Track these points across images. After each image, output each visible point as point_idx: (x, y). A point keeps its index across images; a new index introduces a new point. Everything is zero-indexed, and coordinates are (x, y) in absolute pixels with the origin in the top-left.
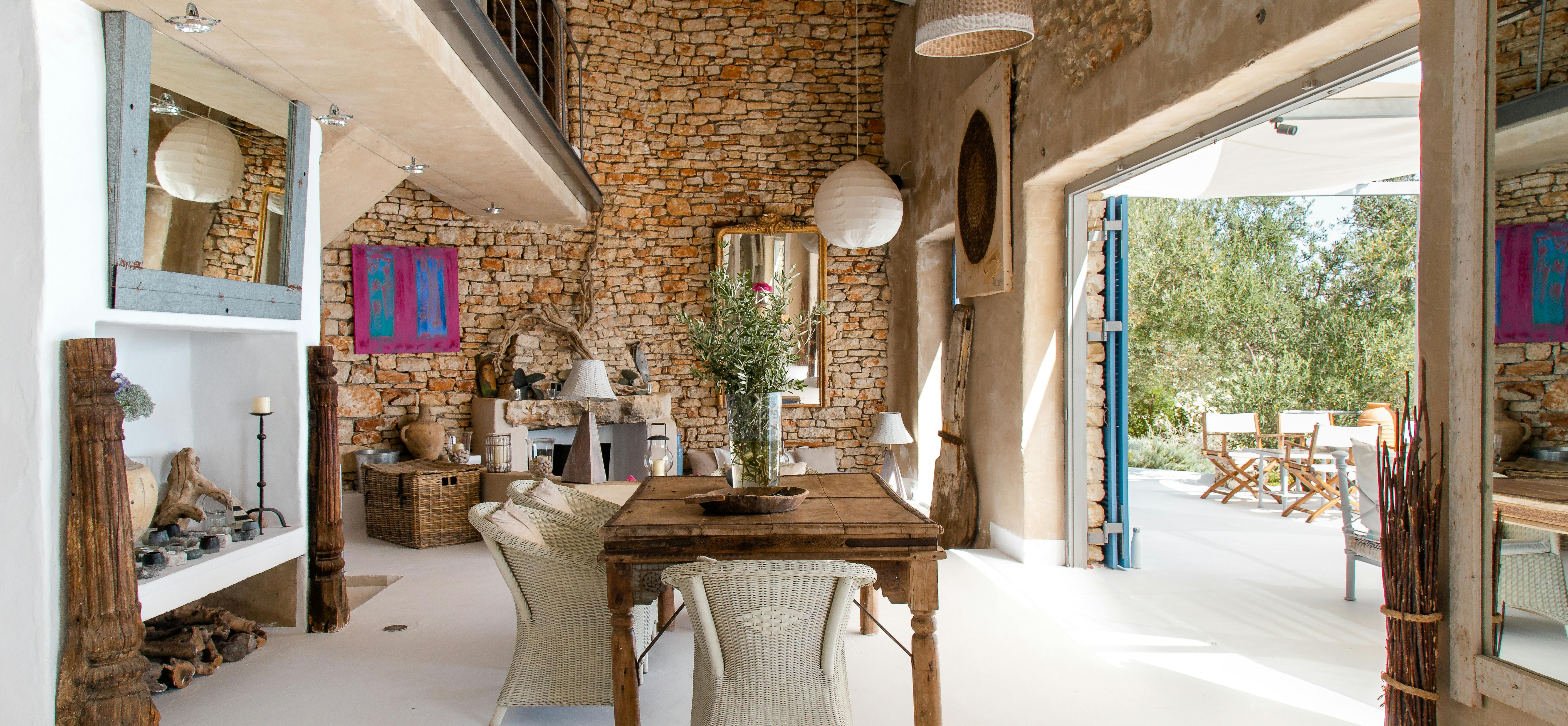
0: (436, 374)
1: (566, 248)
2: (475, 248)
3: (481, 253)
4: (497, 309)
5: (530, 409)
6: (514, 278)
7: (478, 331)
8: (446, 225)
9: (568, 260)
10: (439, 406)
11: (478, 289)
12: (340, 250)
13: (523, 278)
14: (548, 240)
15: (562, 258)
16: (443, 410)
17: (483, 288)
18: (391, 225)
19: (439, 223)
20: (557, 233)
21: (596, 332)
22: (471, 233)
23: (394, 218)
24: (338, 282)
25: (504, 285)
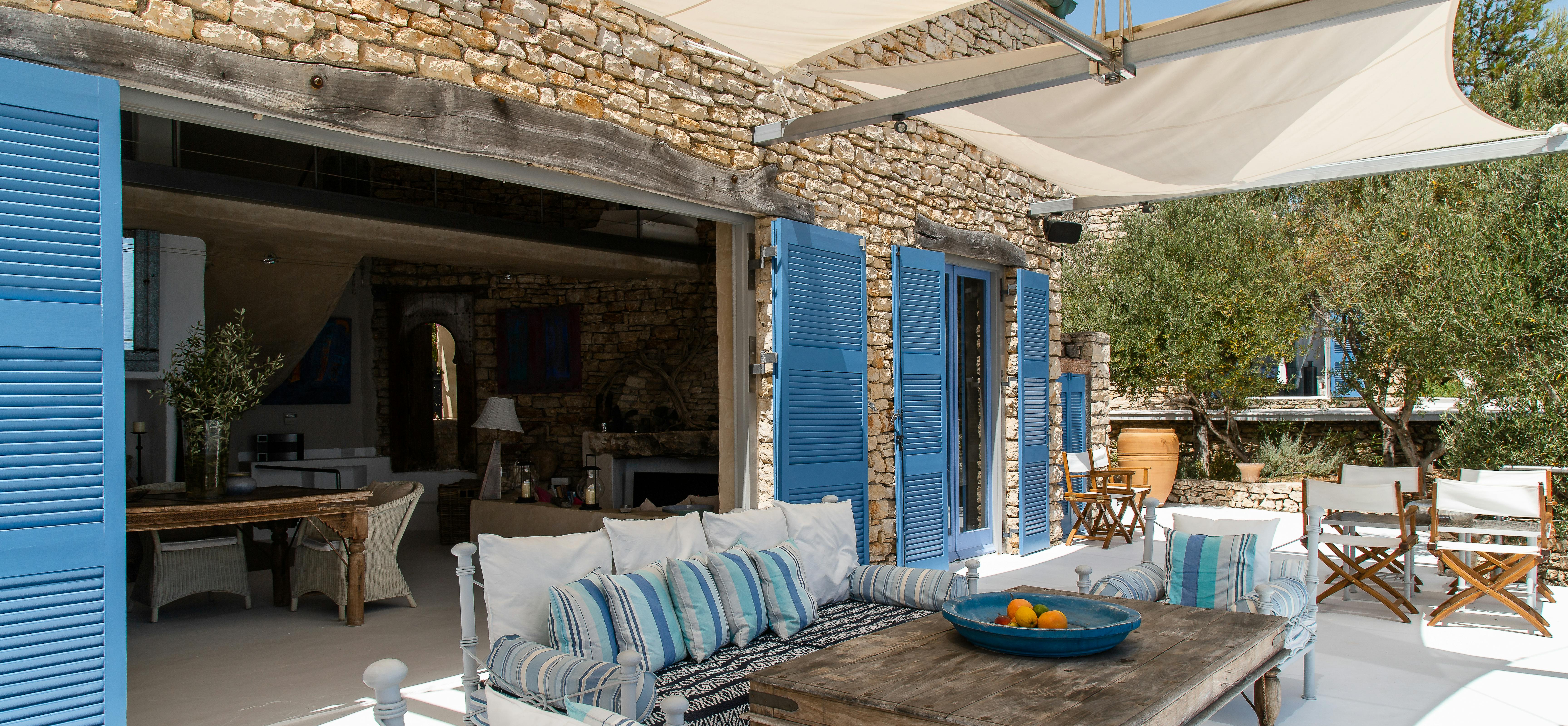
0: (563, 411)
1: (681, 299)
2: (597, 306)
3: (603, 309)
4: (617, 355)
5: (609, 440)
6: (631, 328)
7: (599, 374)
8: (573, 288)
9: (683, 310)
10: (565, 436)
11: (600, 340)
12: (490, 314)
13: (639, 328)
14: (664, 293)
15: (678, 309)
16: (568, 440)
17: (604, 338)
18: (529, 292)
19: (567, 287)
20: (672, 287)
21: (705, 373)
22: (594, 294)
23: (531, 286)
24: (488, 339)
25: (623, 335)
